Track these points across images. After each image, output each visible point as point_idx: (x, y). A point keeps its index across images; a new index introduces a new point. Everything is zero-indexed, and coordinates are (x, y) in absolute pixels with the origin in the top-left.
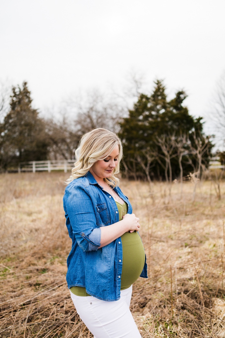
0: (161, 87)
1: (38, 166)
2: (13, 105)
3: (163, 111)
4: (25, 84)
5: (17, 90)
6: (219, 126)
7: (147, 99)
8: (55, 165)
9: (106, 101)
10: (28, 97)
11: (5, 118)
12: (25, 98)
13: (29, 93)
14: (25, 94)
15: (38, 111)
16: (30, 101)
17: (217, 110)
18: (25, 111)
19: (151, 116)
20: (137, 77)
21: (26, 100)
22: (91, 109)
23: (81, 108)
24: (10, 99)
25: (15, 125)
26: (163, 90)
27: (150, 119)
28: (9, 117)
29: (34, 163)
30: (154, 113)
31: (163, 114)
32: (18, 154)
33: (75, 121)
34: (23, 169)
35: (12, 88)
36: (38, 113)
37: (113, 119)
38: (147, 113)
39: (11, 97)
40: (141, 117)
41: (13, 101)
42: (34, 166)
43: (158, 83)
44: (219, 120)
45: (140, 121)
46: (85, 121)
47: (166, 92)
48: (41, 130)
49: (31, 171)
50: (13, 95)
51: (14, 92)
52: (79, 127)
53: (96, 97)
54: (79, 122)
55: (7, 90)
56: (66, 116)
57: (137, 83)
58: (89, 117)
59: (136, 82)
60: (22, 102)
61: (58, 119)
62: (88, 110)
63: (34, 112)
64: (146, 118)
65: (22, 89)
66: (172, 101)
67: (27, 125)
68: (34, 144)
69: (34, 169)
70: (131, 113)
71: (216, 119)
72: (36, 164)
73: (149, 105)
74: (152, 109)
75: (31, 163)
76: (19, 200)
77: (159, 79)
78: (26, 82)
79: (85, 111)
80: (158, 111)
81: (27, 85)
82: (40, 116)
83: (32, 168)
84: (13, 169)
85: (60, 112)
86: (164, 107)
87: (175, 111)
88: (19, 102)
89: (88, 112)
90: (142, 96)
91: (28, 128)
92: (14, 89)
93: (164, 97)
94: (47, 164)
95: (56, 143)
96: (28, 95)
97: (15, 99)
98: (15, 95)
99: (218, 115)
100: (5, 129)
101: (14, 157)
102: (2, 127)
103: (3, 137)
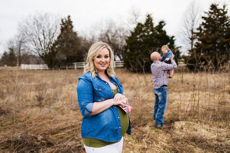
0: (151, 18)
1: (78, 65)
2: (62, 30)
3: (151, 33)
4: (69, 17)
5: (64, 21)
7: (142, 25)
10: (71, 25)
11: (58, 37)
12: (69, 25)
13: (71, 22)
14: (69, 23)
15: (77, 33)
16: (72, 27)
17: (183, 31)
18: (70, 33)
19: (144, 35)
20: (136, 13)
21: (70, 27)
22: (108, 31)
23: (102, 31)
25: (63, 41)
26: (152, 20)
27: (144, 37)
28: (60, 36)
29: (75, 63)
30: (146, 34)
31: (151, 34)
32: (66, 58)
34: (69, 67)
37: (121, 37)
38: (142, 34)
39: (61, 25)
40: (138, 36)
41: (62, 27)
42: (75, 65)
43: (149, 16)
45: (138, 38)
46: (104, 38)
47: (153, 22)
49: (74, 68)
53: (111, 24)
54: (101, 39)
55: (58, 21)
57: (136, 16)
58: (107, 36)
59: (135, 15)
60: (67, 27)
61: (88, 38)
63: (75, 33)
64: (141, 37)
65: (67, 20)
66: (157, 27)
69: (76, 67)
70: (133, 34)
73: (143, 29)
74: (145, 31)
75: (73, 63)
77: (149, 14)
78: (69, 15)
79: (105, 32)
80: (148, 33)
82: (78, 36)
84: (64, 67)
86: (152, 31)
87: (158, 33)
89: (107, 33)
90: (139, 24)
91: (71, 43)
92: (62, 20)
93: (152, 25)
94: (83, 64)
98: (63, 24)
99: (184, 34)
101: (64, 60)
102: (56, 43)
103: (57, 48)
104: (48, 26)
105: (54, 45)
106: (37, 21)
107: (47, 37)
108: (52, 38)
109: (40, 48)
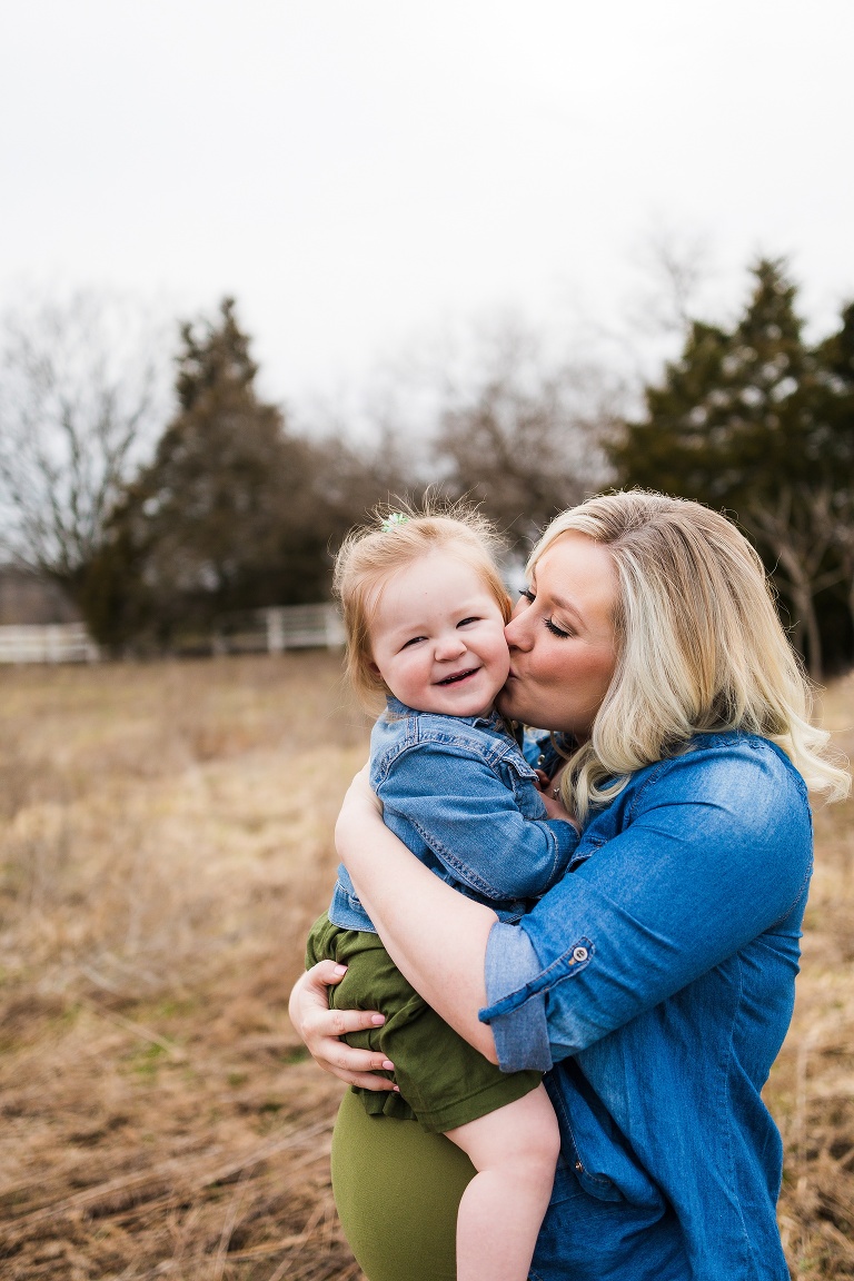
0: (780, 288)
2: (188, 390)
3: (787, 387)
4: (228, 305)
5: (200, 333)
7: (723, 341)
9: (555, 354)
10: (242, 358)
11: (160, 444)
12: (230, 359)
13: (245, 339)
14: (229, 347)
15: (283, 410)
16: (250, 373)
18: (233, 413)
19: (740, 409)
20: (679, 253)
21: (235, 372)
22: (494, 391)
24: (174, 367)
25: (193, 470)
26: (789, 295)
27: (738, 424)
28: (171, 439)
29: (275, 615)
30: (751, 396)
31: (791, 399)
32: (211, 580)
34: (236, 641)
35: (179, 327)
36: (283, 418)
37: (583, 426)
38: (720, 398)
39: (176, 358)
40: (699, 416)
41: (186, 374)
42: (275, 628)
43: (766, 272)
45: (691, 431)
46: (471, 438)
47: (800, 307)
48: (298, 485)
49: (262, 651)
50: (183, 350)
51: (189, 341)
52: (447, 466)
53: (514, 342)
54: (446, 446)
55: (161, 335)
56: (395, 422)
57: (680, 275)
58: (486, 421)
59: (674, 270)
60: (220, 376)
62: (482, 394)
63: (270, 417)
64: (719, 417)
65: (218, 326)
66: (828, 345)
67: (243, 466)
68: (272, 543)
69: (276, 641)
70: (656, 400)
72: (283, 620)
73: (730, 365)
74: (740, 381)
75: (262, 614)
76: (215, 769)
78: (230, 296)
79: (469, 399)
80: (767, 388)
81: (236, 311)
82: (292, 430)
83: (267, 634)
84: (193, 641)
85: (369, 414)
86: (793, 370)
87: (838, 386)
88: (212, 377)
90: (701, 333)
91: (246, 477)
92: (186, 332)
93: (791, 328)
94: (324, 617)
96: (240, 348)
97: (192, 368)
98: (194, 354)
100: (158, 487)
101: (198, 596)
102: (150, 481)
103: (151, 520)
104: (98, 373)
105: (136, 496)
106: (26, 346)
107: (94, 448)
108: (126, 445)
109: (48, 517)
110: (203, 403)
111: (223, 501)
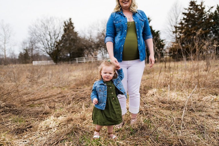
1: (79, 60)
2: (65, 30)
4: (70, 19)
5: (67, 23)
6: (170, 36)
8: (87, 59)
10: (72, 26)
11: (62, 37)
12: (71, 26)
13: (73, 24)
14: (70, 24)
15: (78, 33)
16: (73, 28)
17: (168, 28)
18: (71, 33)
21: (71, 28)
22: (104, 30)
23: (99, 30)
24: (64, 27)
25: (66, 40)
28: (63, 36)
29: (77, 58)
32: (69, 55)
33: (96, 37)
34: (72, 62)
35: (64, 22)
36: (78, 34)
39: (64, 26)
41: (65, 28)
42: (77, 60)
44: (169, 33)
46: (101, 36)
48: (80, 42)
50: (65, 25)
51: (65, 24)
52: (98, 40)
54: (98, 37)
55: (62, 23)
56: (92, 34)
58: (103, 34)
60: (69, 28)
61: (87, 36)
62: (102, 31)
63: (76, 33)
65: (69, 22)
67: (72, 39)
68: (76, 49)
69: (77, 62)
71: (168, 33)
72: (78, 59)
75: (75, 58)
78: (70, 18)
81: (71, 20)
82: (79, 35)
83: (76, 61)
85: (88, 33)
88: (68, 29)
89: (103, 32)
91: (73, 41)
92: (65, 23)
94: (83, 59)
95: (87, 48)
96: (72, 24)
97: (66, 27)
98: (66, 25)
99: (169, 31)
100: (62, 43)
101: (67, 57)
102: (61, 42)
103: (61, 47)
104: (54, 28)
105: (59, 44)
106: (44, 24)
107: (53, 37)
108: (57, 38)
109: (48, 47)
110: (67, 32)
111: (70, 44)
